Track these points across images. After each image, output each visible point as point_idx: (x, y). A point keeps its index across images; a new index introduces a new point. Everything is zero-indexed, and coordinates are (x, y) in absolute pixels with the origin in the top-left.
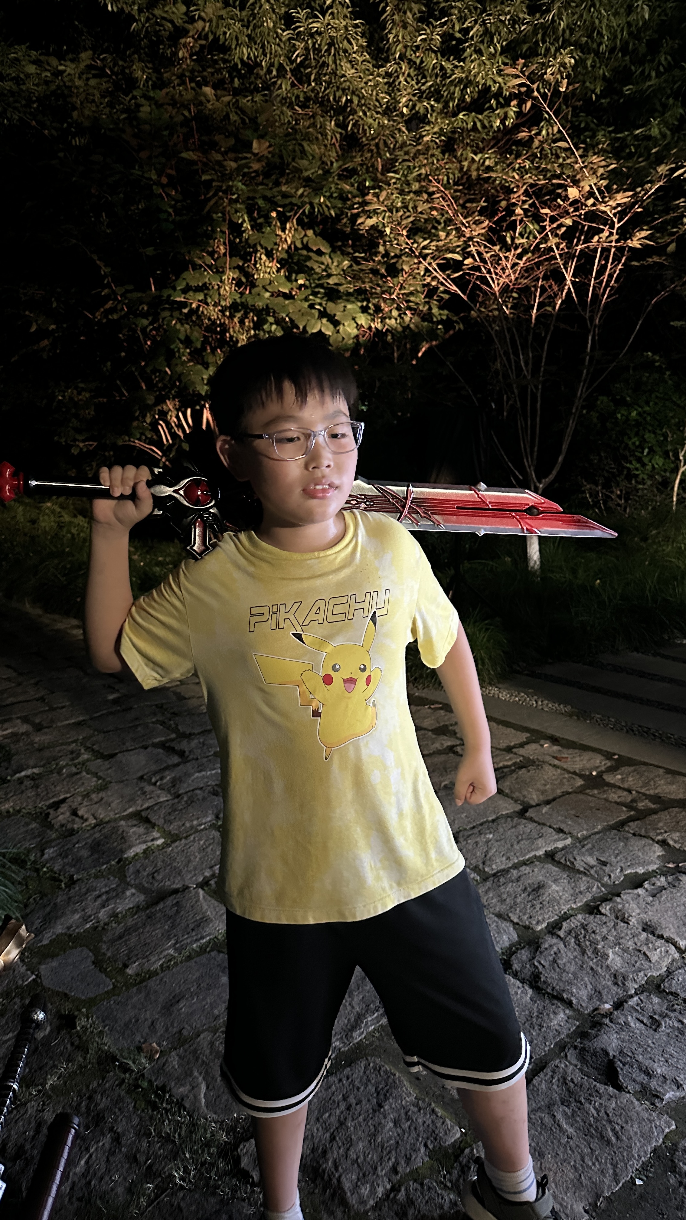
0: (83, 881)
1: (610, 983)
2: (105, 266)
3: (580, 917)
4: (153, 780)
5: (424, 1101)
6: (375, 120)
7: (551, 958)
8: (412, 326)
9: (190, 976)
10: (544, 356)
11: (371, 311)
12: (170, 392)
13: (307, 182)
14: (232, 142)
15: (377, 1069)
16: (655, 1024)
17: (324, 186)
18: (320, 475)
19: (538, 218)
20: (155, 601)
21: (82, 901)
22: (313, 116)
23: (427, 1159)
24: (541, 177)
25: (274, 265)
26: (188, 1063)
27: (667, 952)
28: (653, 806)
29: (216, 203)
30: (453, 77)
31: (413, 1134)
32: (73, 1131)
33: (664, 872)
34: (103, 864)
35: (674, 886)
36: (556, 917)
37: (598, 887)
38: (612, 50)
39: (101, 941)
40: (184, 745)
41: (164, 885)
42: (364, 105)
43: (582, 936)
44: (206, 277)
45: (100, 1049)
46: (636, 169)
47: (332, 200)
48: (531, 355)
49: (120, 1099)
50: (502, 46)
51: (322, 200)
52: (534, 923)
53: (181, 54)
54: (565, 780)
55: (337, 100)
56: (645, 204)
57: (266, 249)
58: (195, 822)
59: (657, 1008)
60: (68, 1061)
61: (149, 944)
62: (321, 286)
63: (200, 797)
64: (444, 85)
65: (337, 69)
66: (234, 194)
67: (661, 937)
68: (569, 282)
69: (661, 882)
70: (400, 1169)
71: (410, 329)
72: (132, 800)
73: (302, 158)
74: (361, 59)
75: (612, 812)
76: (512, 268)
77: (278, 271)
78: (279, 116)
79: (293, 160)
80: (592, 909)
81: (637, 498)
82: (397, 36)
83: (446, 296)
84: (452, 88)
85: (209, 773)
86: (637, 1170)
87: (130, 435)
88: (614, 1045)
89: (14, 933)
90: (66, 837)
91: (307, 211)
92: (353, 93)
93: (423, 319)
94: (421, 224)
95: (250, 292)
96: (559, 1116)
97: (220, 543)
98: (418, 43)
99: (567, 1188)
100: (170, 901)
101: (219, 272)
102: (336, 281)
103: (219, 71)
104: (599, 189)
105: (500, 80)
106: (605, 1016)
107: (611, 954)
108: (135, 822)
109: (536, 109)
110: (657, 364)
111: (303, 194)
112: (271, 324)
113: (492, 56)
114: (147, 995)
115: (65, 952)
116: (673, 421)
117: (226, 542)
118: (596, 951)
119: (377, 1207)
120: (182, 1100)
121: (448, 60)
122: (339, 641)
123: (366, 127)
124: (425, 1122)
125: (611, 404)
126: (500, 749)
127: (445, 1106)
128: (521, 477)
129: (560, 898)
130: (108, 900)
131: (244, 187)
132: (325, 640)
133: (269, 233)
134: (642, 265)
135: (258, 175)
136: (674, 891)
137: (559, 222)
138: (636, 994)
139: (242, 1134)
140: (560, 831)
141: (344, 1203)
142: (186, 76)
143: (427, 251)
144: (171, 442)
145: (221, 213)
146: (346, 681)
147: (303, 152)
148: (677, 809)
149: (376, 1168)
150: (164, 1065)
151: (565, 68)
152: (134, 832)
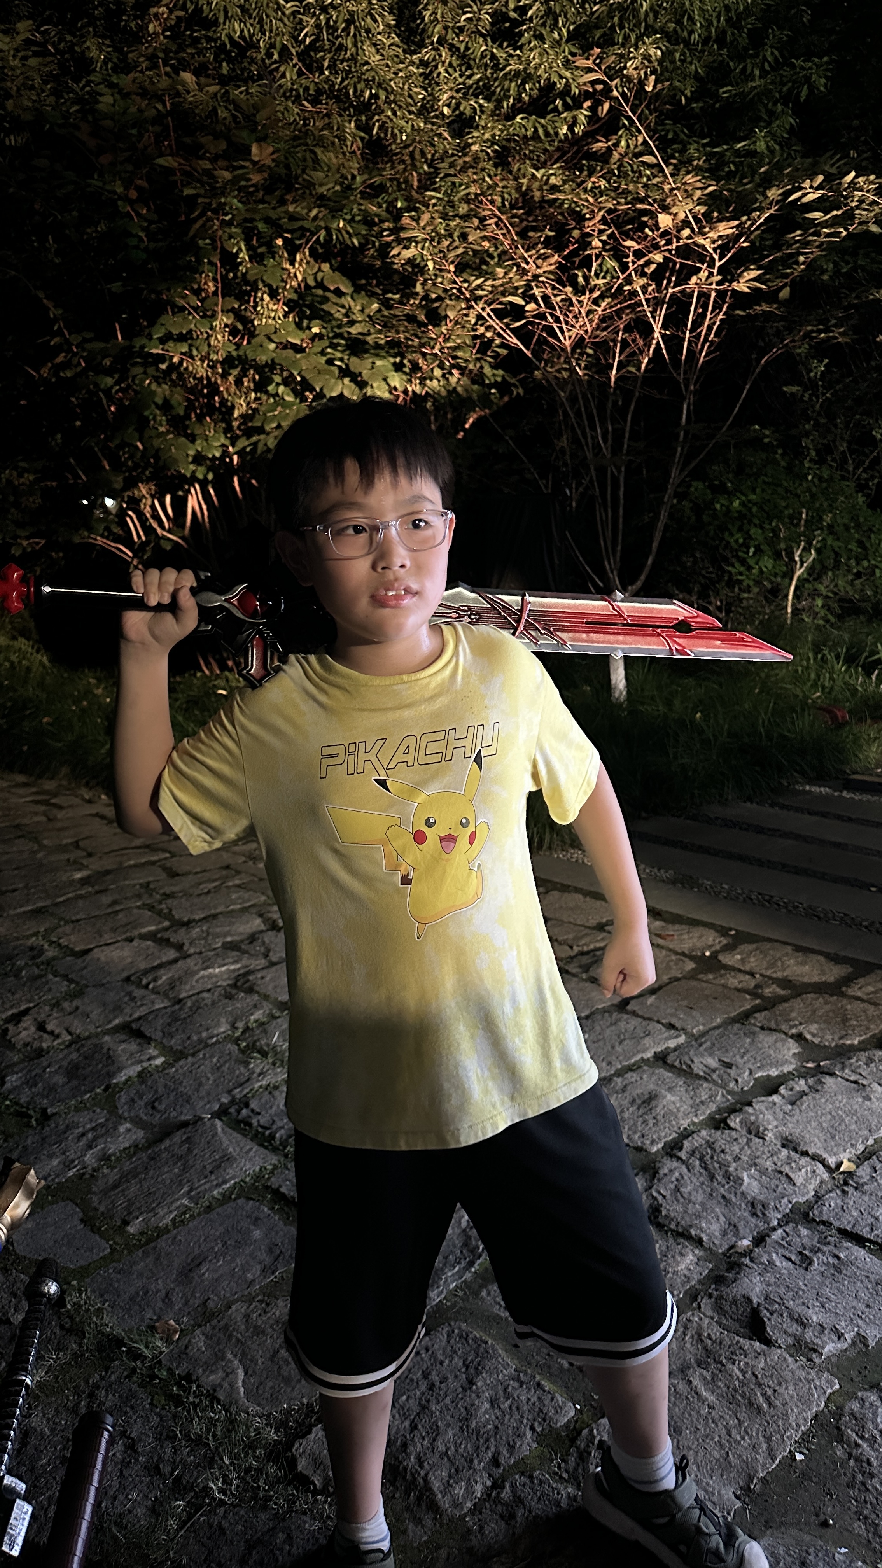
0: (60, 1116)
1: (746, 1214)
2: (55, 307)
3: (704, 1133)
4: (144, 982)
5: (525, 1373)
6: (407, 122)
7: (673, 1186)
8: (459, 389)
9: (212, 1232)
10: (628, 429)
11: (407, 370)
12: (143, 472)
13: (322, 200)
14: (223, 145)
15: (464, 1337)
16: (805, 1262)
17: (344, 206)
18: (392, 577)
19: (619, 255)
20: (203, 743)
21: (60, 1142)
22: (328, 115)
23: (535, 1445)
24: (623, 200)
25: (280, 309)
26: (218, 1343)
27: (814, 1171)
28: (782, 992)
29: (203, 225)
30: (508, 69)
31: (517, 1416)
32: (106, 1434)
33: (803, 1074)
34: (86, 1093)
35: (817, 1091)
36: (675, 1135)
37: (723, 1095)
38: (706, 41)
39: (90, 1192)
40: (180, 936)
41: (168, 1117)
42: (394, 102)
43: (708, 1157)
44: (191, 322)
45: (100, 1332)
46: (738, 192)
47: (354, 225)
48: (610, 428)
49: (132, 1395)
50: (568, 31)
51: (341, 225)
52: (648, 1142)
53: (151, 28)
54: (672, 964)
55: (359, 95)
56: (752, 237)
57: (270, 286)
58: (204, 1035)
59: (806, 1241)
60: (58, 1349)
61: (155, 1193)
62: (340, 336)
63: (209, 1002)
64: (496, 79)
65: (358, 54)
66: (227, 214)
67: (805, 1154)
68: (657, 335)
69: (800, 1086)
70: (502, 1461)
71: (457, 393)
72: (118, 1009)
73: (315, 169)
74: (387, 42)
75: (733, 1001)
76: (587, 315)
77: (286, 315)
78: (283, 114)
79: (304, 171)
80: (719, 1123)
81: (740, 610)
82: (434, 13)
83: (503, 352)
84: (507, 83)
85: (217, 970)
86: (796, 1442)
87: (91, 530)
88: (757, 1289)
89: (20, 1181)
90: (32, 1059)
91: (322, 238)
92: (379, 86)
93: (474, 382)
94: (468, 257)
95: (249, 343)
96: (696, 1382)
97: (285, 667)
98: (462, 24)
99: (712, 1470)
100: (178, 1137)
101: (209, 316)
102: (360, 330)
103: (200, 52)
104: (695, 217)
105: (568, 74)
106: (744, 1254)
107: (746, 1178)
108: (124, 1037)
109: (616, 113)
110: (766, 440)
111: (317, 215)
112: (278, 384)
113: (559, 43)
114: (158, 1259)
115: (42, 1209)
116: (786, 512)
117: (293, 665)
118: (727, 1176)
119: (476, 1509)
120: (215, 1390)
121: (500, 46)
122: (433, 789)
123: (396, 131)
124: (529, 1399)
125: (708, 491)
126: (589, 928)
127: (552, 1378)
128: (601, 584)
129: (678, 1111)
130: (95, 1139)
131: (240, 205)
132: (415, 788)
133: (274, 266)
134: (749, 314)
135: (257, 191)
136: (818, 1096)
137: (646, 258)
138: (780, 1225)
139: (296, 1429)
140: (671, 1026)
141: (434, 1507)
142: (158, 58)
143: (481, 293)
144: (144, 538)
145: (211, 239)
146: (442, 839)
147: (316, 161)
148: (812, 995)
149: (472, 1461)
150: (186, 1347)
151: (650, 62)
152: (123, 1050)
